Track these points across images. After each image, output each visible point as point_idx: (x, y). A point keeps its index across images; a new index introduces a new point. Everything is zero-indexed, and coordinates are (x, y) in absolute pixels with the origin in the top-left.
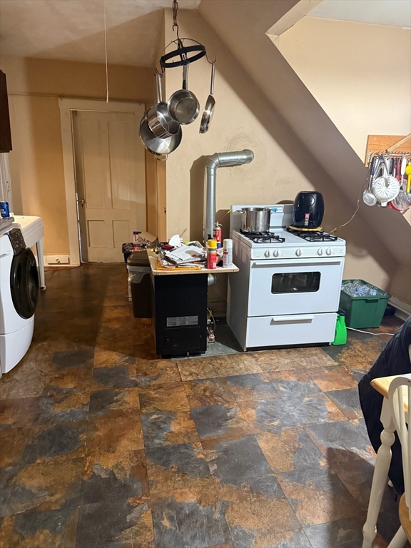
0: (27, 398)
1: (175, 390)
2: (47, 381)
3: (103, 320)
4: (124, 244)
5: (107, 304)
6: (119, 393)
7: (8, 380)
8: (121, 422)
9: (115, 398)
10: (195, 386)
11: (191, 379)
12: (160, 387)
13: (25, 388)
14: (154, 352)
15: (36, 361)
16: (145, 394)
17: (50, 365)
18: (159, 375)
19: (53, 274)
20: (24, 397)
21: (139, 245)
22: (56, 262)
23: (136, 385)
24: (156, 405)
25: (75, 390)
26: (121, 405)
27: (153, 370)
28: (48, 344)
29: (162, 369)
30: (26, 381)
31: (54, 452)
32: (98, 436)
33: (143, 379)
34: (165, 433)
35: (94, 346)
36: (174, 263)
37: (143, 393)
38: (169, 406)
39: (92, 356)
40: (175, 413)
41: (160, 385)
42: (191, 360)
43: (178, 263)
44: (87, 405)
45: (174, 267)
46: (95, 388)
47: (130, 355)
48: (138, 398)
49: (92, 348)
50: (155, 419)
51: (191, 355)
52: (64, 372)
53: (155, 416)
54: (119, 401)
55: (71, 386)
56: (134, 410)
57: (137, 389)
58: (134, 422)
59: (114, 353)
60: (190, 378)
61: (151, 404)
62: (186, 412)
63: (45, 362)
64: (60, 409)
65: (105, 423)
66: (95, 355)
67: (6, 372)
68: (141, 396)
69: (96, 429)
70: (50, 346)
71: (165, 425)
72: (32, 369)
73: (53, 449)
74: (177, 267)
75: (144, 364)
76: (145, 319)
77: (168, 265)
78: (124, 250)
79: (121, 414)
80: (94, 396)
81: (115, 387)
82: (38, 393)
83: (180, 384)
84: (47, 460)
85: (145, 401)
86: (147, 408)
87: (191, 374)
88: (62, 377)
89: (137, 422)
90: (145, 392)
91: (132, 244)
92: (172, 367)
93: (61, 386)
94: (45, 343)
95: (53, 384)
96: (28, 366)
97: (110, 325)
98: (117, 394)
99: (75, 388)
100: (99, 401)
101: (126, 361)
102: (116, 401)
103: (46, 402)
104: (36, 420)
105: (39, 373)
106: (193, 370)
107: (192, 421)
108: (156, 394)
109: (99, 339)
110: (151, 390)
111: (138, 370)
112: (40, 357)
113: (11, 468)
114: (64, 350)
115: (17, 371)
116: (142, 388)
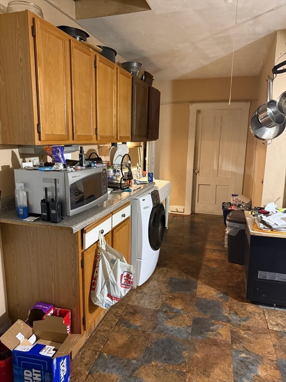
0: (150, 309)
1: (263, 336)
2: (164, 299)
3: (205, 259)
4: (224, 203)
5: (208, 247)
6: (214, 324)
7: (139, 291)
8: (215, 351)
9: (211, 328)
10: (281, 337)
11: (278, 330)
12: (249, 329)
13: (149, 301)
14: (245, 296)
15: (158, 281)
16: (235, 332)
17: (167, 287)
18: (248, 318)
19: (173, 218)
20: (148, 307)
21: (235, 205)
22: (176, 211)
23: (229, 321)
24: (245, 344)
25: (182, 312)
26: (215, 335)
27: (243, 312)
28: (167, 270)
29: (251, 313)
30: (150, 295)
31: (165, 360)
32: (196, 357)
33: (234, 318)
34: (253, 374)
35: (197, 279)
36: (270, 227)
37: (234, 330)
38: (256, 349)
39: (196, 288)
40: (262, 358)
41: (249, 327)
42: (277, 311)
43: (274, 227)
44: (190, 326)
45: (269, 230)
46: (196, 314)
47: (224, 293)
48: (229, 334)
49: (196, 280)
50: (244, 358)
51: (277, 306)
52: (176, 295)
53: (243, 355)
54: (215, 331)
55: (179, 307)
56: (226, 344)
57: (229, 324)
58: (226, 354)
59: (212, 289)
60: (276, 329)
61: (241, 342)
62: (273, 361)
63: (164, 284)
64: (171, 324)
65: (203, 347)
66: (198, 287)
67: (139, 285)
68: (232, 332)
69: (195, 350)
70: (168, 272)
71: (253, 367)
72: (155, 287)
73: (164, 357)
74: (272, 230)
75: (236, 304)
76: (237, 265)
77: (264, 228)
78: (223, 207)
79: (215, 343)
80: (196, 321)
81: (212, 317)
82: (157, 307)
83: (267, 331)
84: (159, 365)
85: (236, 338)
86: (237, 345)
87: (277, 325)
88: (173, 299)
89: (229, 355)
90: (236, 330)
91: (230, 203)
92: (259, 314)
93: (173, 306)
94: (164, 269)
95: (167, 302)
96: (152, 283)
97: (209, 264)
98: (213, 324)
99: (182, 310)
100: (199, 326)
101: (221, 298)
102: (212, 331)
103: (162, 315)
104: (154, 328)
105: (159, 291)
106: (279, 322)
107: (278, 372)
108: (245, 334)
109: (201, 274)
110: (241, 329)
111: (231, 308)
112: (161, 279)
113: (135, 361)
114: (177, 277)
115: (146, 285)
116: (233, 325)
